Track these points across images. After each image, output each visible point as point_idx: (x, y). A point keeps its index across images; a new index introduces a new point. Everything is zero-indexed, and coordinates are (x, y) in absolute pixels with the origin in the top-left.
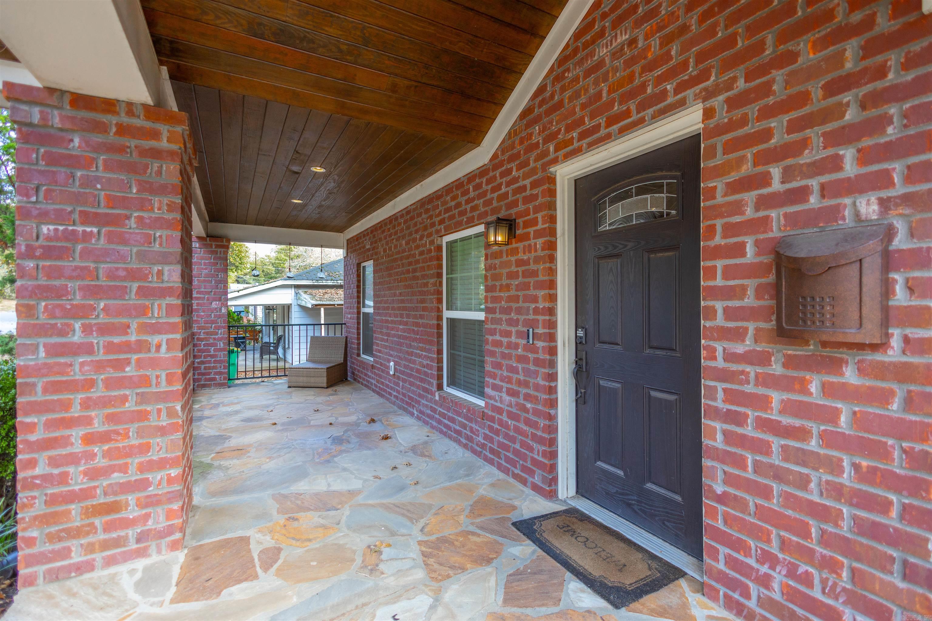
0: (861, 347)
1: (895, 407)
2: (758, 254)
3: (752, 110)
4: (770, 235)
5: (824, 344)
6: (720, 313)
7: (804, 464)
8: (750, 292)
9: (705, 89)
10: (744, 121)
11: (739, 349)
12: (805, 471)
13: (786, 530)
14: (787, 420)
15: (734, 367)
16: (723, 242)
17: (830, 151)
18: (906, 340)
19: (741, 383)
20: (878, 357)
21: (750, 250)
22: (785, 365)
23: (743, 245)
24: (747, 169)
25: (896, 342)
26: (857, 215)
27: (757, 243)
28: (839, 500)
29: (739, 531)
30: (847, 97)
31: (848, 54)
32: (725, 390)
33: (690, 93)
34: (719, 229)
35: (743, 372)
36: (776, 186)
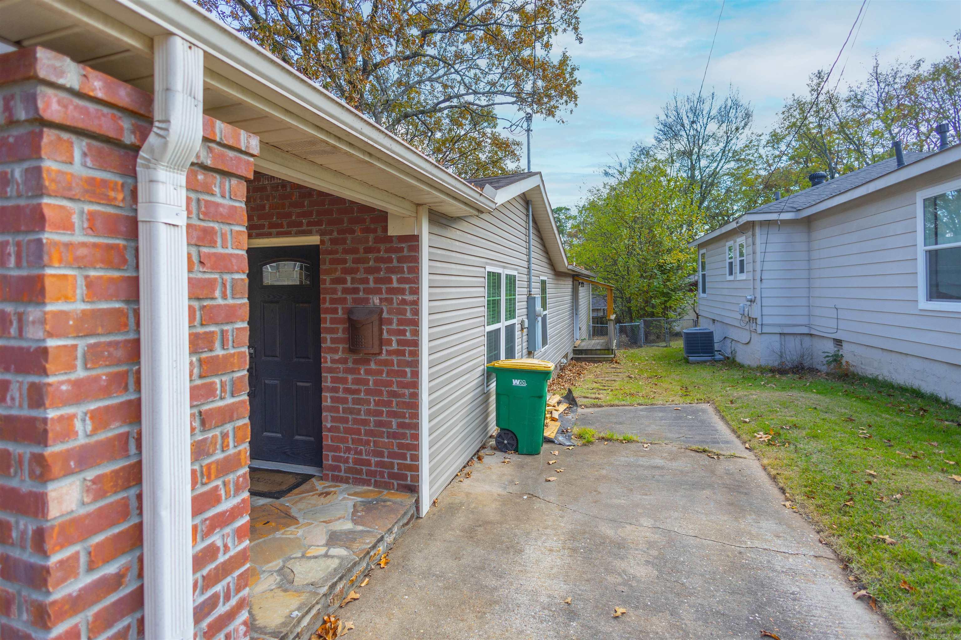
0: (375, 354)
1: (384, 376)
2: (343, 314)
3: (340, 248)
4: (347, 306)
5: (365, 354)
6: (329, 340)
7: (359, 404)
8: (340, 331)
9: (320, 230)
10: (336, 252)
11: (337, 357)
12: (359, 407)
13: (354, 434)
14: (354, 387)
15: (335, 366)
16: (330, 306)
17: (365, 276)
18: (387, 351)
19: (337, 373)
20: (380, 357)
21: (340, 311)
22: (353, 363)
23: (337, 309)
24: (338, 274)
25: (384, 352)
26: (374, 302)
27: (343, 308)
28: (369, 416)
29: (337, 442)
30: (370, 256)
31: (370, 239)
32: (331, 377)
33: (314, 228)
34: (328, 299)
35: (338, 368)
36: (349, 285)
